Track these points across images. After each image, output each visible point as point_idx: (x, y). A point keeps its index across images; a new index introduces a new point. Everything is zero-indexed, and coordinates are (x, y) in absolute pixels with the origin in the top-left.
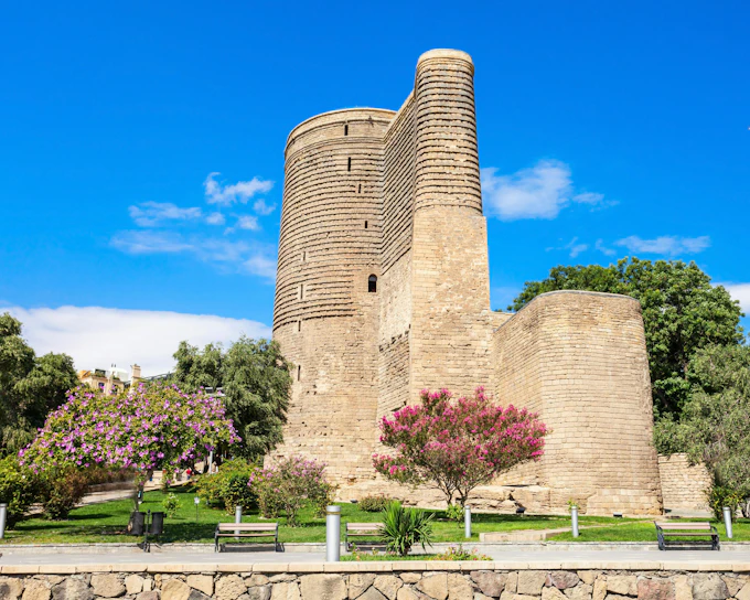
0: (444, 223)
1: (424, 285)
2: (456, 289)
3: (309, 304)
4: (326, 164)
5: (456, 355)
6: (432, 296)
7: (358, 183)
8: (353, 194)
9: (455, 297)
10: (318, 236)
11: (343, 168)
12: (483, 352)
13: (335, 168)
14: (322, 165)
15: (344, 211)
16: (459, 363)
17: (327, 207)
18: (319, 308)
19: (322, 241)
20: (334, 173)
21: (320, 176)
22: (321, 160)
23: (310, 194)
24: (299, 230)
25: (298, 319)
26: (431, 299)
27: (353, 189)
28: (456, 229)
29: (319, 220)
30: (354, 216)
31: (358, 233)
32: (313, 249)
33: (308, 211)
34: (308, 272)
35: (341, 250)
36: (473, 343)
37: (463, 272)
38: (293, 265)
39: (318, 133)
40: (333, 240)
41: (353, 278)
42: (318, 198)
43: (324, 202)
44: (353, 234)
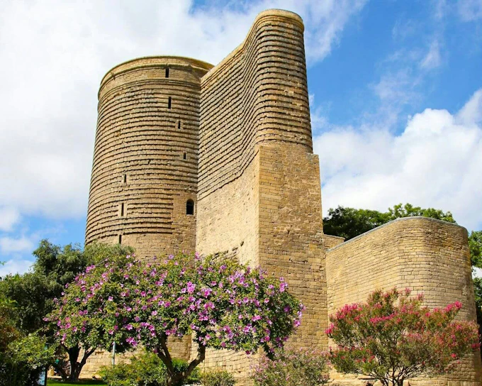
0: (285, 156)
1: (269, 207)
2: (295, 212)
3: (129, 221)
4: (148, 100)
5: (296, 269)
6: (276, 218)
7: (178, 120)
8: (173, 129)
9: (295, 220)
10: (140, 162)
11: (164, 105)
12: (318, 268)
13: (157, 105)
14: (144, 101)
15: (164, 142)
16: (298, 276)
17: (148, 137)
18: (139, 225)
19: (144, 167)
20: (156, 109)
21: (142, 110)
22: (143, 96)
23: (131, 125)
24: (119, 156)
25: (119, 233)
26: (275, 219)
27: (173, 124)
28: (295, 162)
29: (140, 148)
30: (173, 148)
31: (178, 163)
32: (134, 173)
33: (129, 139)
34: (130, 192)
35: (161, 176)
36: (309, 259)
37: (301, 199)
38: (113, 185)
39: (140, 72)
40: (154, 166)
41: (173, 201)
42: (139, 129)
43: (145, 133)
44: (173, 163)
